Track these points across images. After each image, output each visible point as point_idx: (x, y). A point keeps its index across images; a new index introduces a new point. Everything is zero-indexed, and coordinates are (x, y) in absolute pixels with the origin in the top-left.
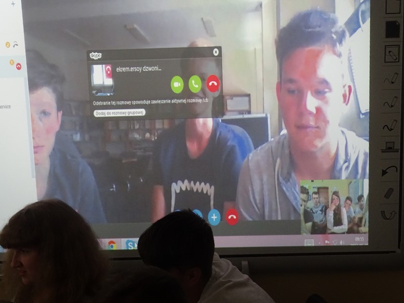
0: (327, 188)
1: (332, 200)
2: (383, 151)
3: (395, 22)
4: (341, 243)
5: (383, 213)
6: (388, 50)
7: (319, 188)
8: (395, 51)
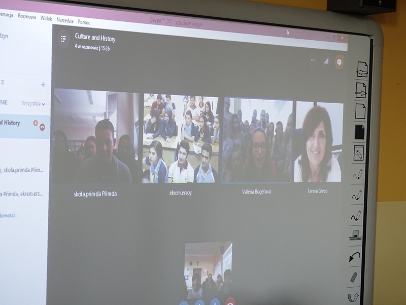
2: (350, 239)
3: (361, 126)
5: (349, 295)
6: (356, 149)
8: (361, 149)
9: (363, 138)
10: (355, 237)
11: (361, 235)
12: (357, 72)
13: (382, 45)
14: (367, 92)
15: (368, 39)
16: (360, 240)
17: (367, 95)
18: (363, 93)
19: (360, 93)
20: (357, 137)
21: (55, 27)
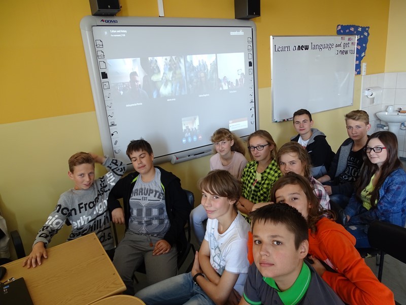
2: (250, 103)
3: (251, 62)
5: (251, 122)
6: (250, 70)
9: (252, 66)
12: (248, 41)
13: (256, 30)
14: (252, 49)
15: (251, 28)
16: (253, 103)
19: (249, 49)
20: (249, 66)
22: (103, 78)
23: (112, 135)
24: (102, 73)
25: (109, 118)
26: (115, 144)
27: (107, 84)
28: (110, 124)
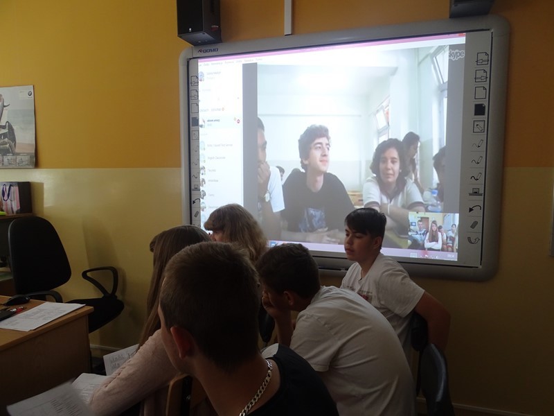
0: (428, 218)
1: (432, 226)
2: (470, 195)
3: (482, 105)
4: (437, 258)
5: (469, 239)
6: (476, 123)
7: (422, 218)
8: (481, 124)
9: (483, 114)
10: (476, 193)
11: (482, 191)
12: (477, 62)
14: (488, 76)
16: (480, 197)
17: (488, 79)
18: (483, 78)
19: (480, 78)
20: (475, 114)
21: (245, 66)
22: (193, 125)
23: (194, 202)
24: (193, 118)
25: (193, 179)
26: (196, 216)
27: (196, 133)
28: (193, 188)
